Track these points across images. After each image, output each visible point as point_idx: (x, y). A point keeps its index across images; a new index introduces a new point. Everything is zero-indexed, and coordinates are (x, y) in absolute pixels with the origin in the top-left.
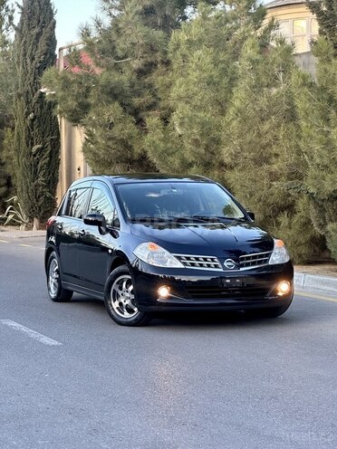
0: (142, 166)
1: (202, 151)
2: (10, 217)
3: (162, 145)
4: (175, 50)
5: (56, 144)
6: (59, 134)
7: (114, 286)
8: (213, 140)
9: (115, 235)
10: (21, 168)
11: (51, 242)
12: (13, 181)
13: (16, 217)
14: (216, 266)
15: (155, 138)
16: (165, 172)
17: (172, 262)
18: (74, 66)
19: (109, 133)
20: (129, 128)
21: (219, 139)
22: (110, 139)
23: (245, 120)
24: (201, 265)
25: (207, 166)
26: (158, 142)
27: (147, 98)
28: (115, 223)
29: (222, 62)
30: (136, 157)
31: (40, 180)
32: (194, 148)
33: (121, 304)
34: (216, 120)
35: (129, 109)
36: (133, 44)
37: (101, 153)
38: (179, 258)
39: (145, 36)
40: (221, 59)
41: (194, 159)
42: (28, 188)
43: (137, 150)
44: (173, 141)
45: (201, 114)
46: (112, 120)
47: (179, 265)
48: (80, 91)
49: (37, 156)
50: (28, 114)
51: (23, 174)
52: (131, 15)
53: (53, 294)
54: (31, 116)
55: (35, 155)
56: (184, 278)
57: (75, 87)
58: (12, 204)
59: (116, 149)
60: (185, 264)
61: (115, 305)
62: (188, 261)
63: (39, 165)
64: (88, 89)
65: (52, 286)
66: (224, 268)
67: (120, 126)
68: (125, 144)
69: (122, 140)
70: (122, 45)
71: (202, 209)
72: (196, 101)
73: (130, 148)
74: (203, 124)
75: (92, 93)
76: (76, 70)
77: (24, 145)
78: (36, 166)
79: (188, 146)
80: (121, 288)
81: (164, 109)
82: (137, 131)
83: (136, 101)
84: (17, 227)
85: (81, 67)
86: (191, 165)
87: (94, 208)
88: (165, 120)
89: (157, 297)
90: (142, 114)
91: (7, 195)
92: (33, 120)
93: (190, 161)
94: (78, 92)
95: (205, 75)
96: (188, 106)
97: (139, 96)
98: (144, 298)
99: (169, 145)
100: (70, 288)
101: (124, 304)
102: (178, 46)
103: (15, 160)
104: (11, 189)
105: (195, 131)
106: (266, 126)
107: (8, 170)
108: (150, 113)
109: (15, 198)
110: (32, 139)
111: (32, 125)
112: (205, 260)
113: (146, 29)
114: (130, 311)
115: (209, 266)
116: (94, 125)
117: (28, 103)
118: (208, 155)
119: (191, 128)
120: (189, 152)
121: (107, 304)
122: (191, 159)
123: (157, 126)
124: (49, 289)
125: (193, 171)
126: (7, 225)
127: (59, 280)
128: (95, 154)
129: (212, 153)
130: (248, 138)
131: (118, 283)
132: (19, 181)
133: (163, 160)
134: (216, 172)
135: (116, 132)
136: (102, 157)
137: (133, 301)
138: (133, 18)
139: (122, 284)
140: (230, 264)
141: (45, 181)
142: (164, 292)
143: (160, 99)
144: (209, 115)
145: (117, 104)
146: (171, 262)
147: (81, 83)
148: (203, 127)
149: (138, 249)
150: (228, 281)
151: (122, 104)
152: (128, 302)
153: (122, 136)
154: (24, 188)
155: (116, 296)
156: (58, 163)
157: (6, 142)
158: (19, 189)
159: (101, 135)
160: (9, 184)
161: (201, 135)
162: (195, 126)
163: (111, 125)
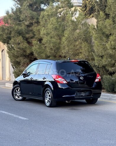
1: (53, 52)
3: (39, 50)
4: (42, 18)
8: (57, 48)
18: (6, 24)
19: (18, 46)
20: (25, 45)
21: (59, 48)
22: (19, 48)
23: (69, 41)
26: (37, 49)
27: (31, 35)
29: (60, 22)
30: (27, 54)
32: (50, 51)
34: (58, 41)
35: (25, 38)
36: (26, 16)
39: (30, 13)
40: (59, 21)
43: (28, 52)
45: (53, 39)
46: (19, 42)
48: (8, 32)
52: (25, 7)
57: (6, 31)
59: (20, 52)
64: (11, 32)
67: (22, 44)
69: (23, 49)
70: (22, 17)
72: (51, 35)
73: (25, 51)
75: (12, 33)
76: (7, 25)
79: (48, 50)
82: (28, 45)
83: (27, 36)
85: (8, 24)
86: (49, 57)
90: (29, 40)
93: (49, 55)
94: (7, 33)
95: (54, 26)
97: (28, 34)
99: (41, 50)
102: (43, 17)
105: (52, 45)
106: (77, 43)
113: (31, 11)
118: (55, 53)
120: (48, 52)
123: (36, 44)
128: (13, 53)
130: (71, 47)
133: (39, 55)
135: (21, 46)
136: (16, 54)
138: (26, 8)
143: (35, 35)
145: (21, 36)
147: (8, 29)
148: (54, 44)
151: (22, 37)
153: (23, 47)
159: (16, 47)
161: (53, 46)
162: (51, 44)
163: (19, 44)
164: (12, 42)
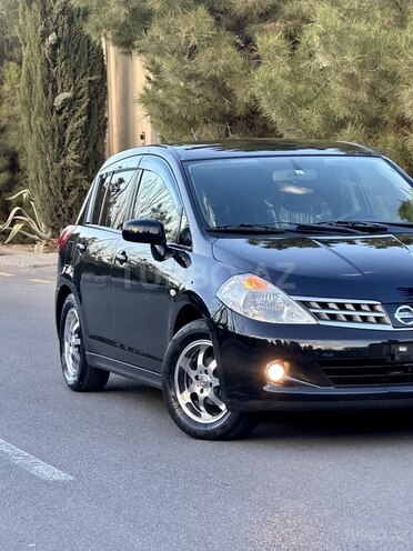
0: (250, 127)
1: (363, 96)
2: (17, 228)
3: (287, 86)
5: (99, 91)
6: (104, 72)
7: (182, 362)
8: (384, 75)
9: (183, 261)
10: (35, 137)
11: (66, 276)
12: (22, 161)
13: (27, 227)
14: (379, 320)
15: (273, 75)
16: (293, 137)
17: (293, 312)
19: (190, 67)
20: (226, 56)
21: (395, 73)
22: (191, 77)
24: (350, 318)
25: (374, 125)
26: (279, 81)
28: (184, 238)
30: (240, 111)
31: (71, 158)
32: (348, 92)
33: (194, 396)
34: (388, 37)
35: (226, 21)
37: (175, 103)
38: (306, 305)
41: (347, 113)
42: (48, 173)
43: (242, 97)
44: (308, 80)
45: (362, 26)
46: (194, 40)
47: (306, 318)
49: (65, 114)
50: (45, 35)
51: (39, 148)
53: (72, 374)
54: (51, 38)
55: (59, 113)
56: (318, 345)
58: (20, 205)
59: (201, 97)
60: (317, 316)
61: (184, 398)
62: (324, 312)
63: (68, 131)
65: (69, 362)
66: (395, 323)
67: (209, 52)
68: (220, 86)
69: (214, 79)
71: (357, 208)
74: (364, 46)
77: (40, 94)
78: (62, 133)
79: (337, 88)
80: (194, 366)
81: (292, 17)
82: (240, 60)
84: (29, 247)
86: (342, 124)
87: (155, 206)
88: (292, 38)
89: (263, 381)
90: (250, 29)
91: (10, 186)
92: (55, 47)
93: (341, 116)
96: (335, 11)
98: (238, 385)
99: (301, 87)
100: (103, 365)
101: (201, 396)
103: (24, 122)
104: (18, 175)
107: (12, 140)
108: (267, 26)
109: (25, 193)
110: (54, 81)
111: (54, 56)
112: (358, 307)
114: (213, 410)
115: (365, 319)
116: (160, 51)
117: (45, 13)
118: (376, 105)
119: (342, 52)
120: (338, 99)
121: (168, 397)
122: (342, 112)
123: (278, 52)
124: (64, 367)
125: (347, 135)
126: (11, 242)
127: (81, 348)
128: (163, 106)
129: (383, 101)
131: (188, 355)
132: (31, 162)
133: (292, 117)
134: (391, 138)
135: (202, 63)
136: (177, 111)
137: (217, 390)
139: (196, 356)
140: (407, 315)
141: (80, 161)
142: (276, 373)
144: (376, 28)
145: (202, 10)
146: (290, 314)
148: (363, 52)
149: (226, 287)
150: (403, 349)
151: (212, 11)
152: (208, 393)
153: (213, 72)
154: (42, 173)
155: (185, 381)
156: (103, 126)
157: (6, 87)
158: (32, 176)
159: (173, 71)
160: (14, 166)
161: (361, 66)
162: (350, 50)
163: (192, 51)
164: (152, 40)
